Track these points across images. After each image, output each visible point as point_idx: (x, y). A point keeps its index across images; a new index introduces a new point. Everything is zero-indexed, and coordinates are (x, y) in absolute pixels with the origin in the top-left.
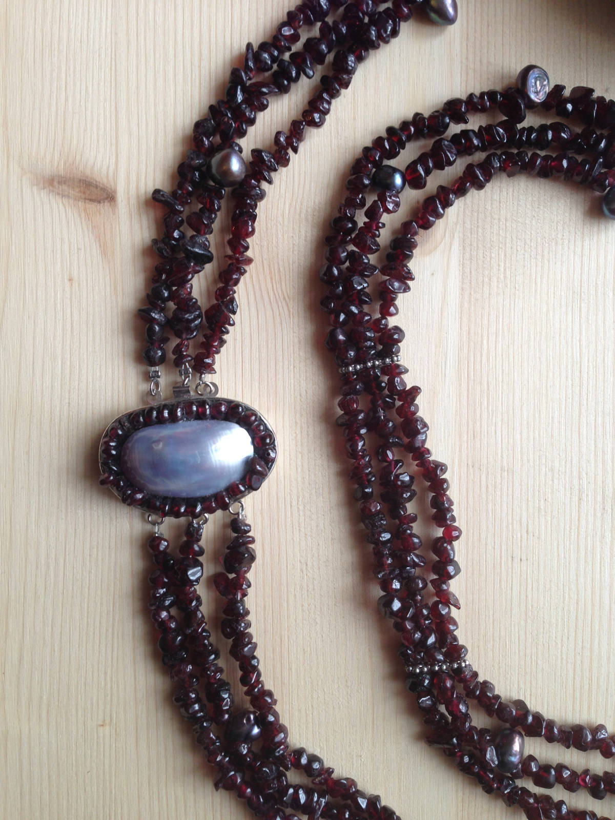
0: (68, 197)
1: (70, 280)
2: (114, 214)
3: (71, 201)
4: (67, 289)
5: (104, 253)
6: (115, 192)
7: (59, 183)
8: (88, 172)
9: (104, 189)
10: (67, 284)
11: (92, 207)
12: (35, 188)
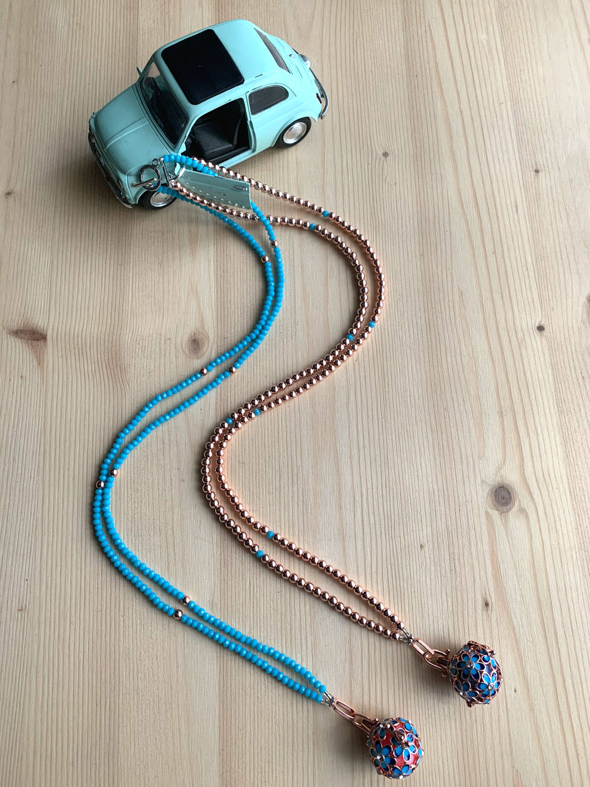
0: (24, 338)
1: (22, 377)
2: (45, 345)
3: (25, 341)
4: (20, 381)
5: (39, 364)
6: (46, 335)
7: (20, 333)
8: (34, 327)
9: (41, 335)
10: (20, 379)
11: (35, 343)
12: (8, 336)
